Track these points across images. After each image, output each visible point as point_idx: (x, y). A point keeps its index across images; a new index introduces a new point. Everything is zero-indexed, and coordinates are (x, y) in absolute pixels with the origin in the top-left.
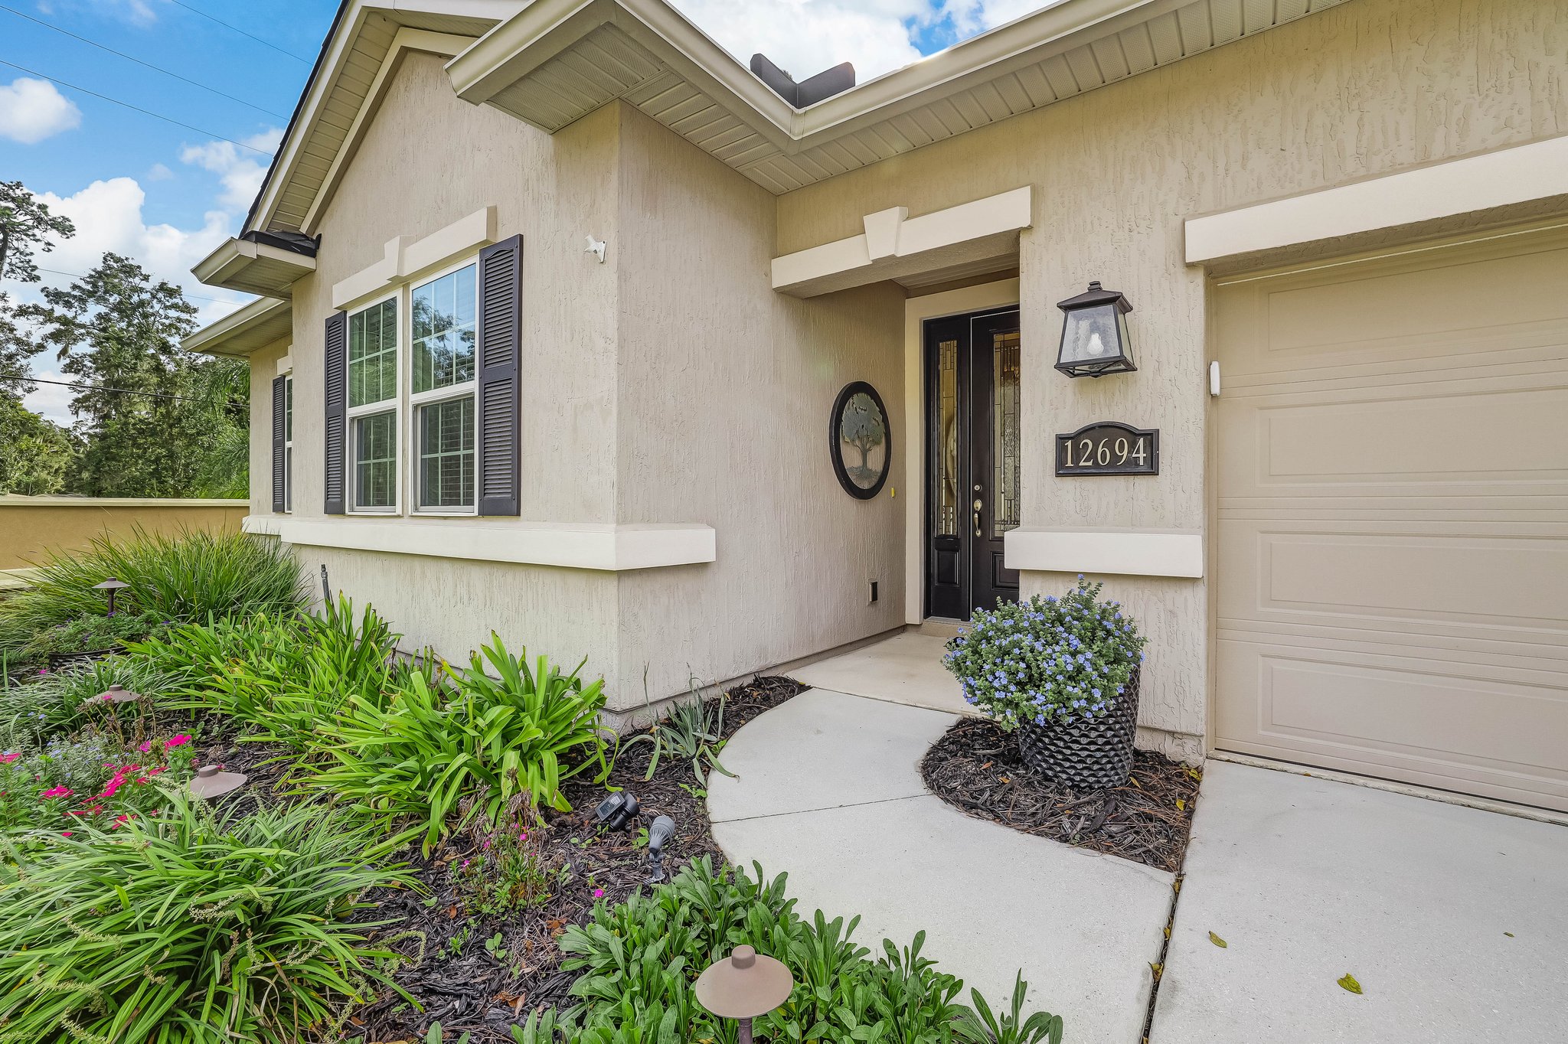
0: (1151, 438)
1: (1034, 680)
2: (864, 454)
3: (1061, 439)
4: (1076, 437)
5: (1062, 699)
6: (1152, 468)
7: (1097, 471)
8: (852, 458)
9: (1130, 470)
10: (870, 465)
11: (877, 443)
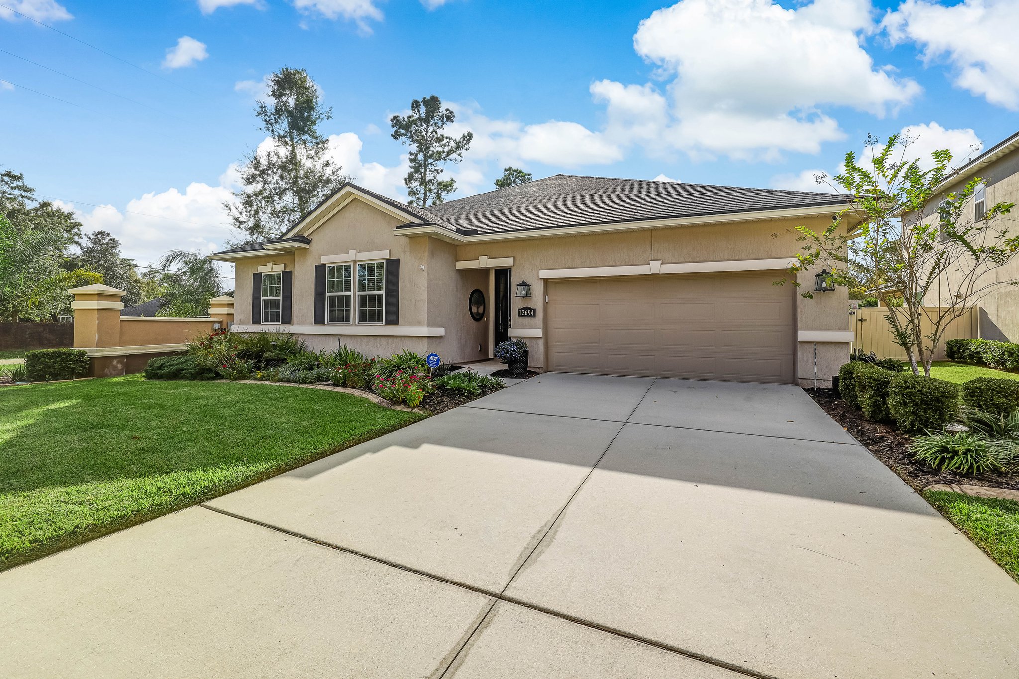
0: (534, 310)
1: (507, 353)
2: (478, 308)
3: (519, 310)
4: (522, 309)
5: (512, 355)
6: (534, 316)
7: (525, 316)
8: (474, 310)
9: (531, 316)
10: (479, 312)
11: (481, 305)
